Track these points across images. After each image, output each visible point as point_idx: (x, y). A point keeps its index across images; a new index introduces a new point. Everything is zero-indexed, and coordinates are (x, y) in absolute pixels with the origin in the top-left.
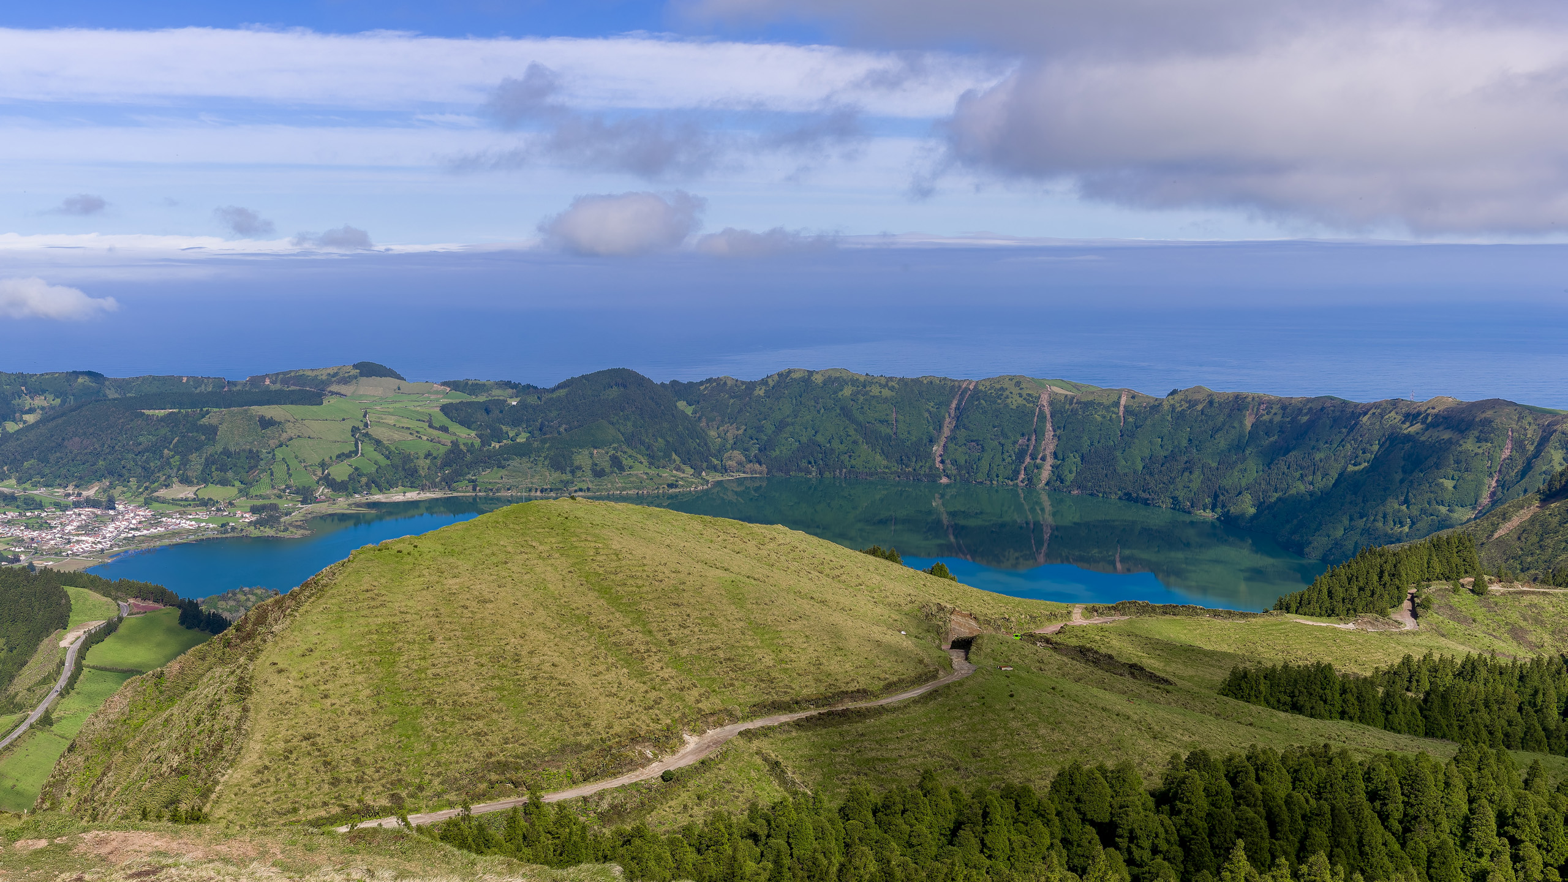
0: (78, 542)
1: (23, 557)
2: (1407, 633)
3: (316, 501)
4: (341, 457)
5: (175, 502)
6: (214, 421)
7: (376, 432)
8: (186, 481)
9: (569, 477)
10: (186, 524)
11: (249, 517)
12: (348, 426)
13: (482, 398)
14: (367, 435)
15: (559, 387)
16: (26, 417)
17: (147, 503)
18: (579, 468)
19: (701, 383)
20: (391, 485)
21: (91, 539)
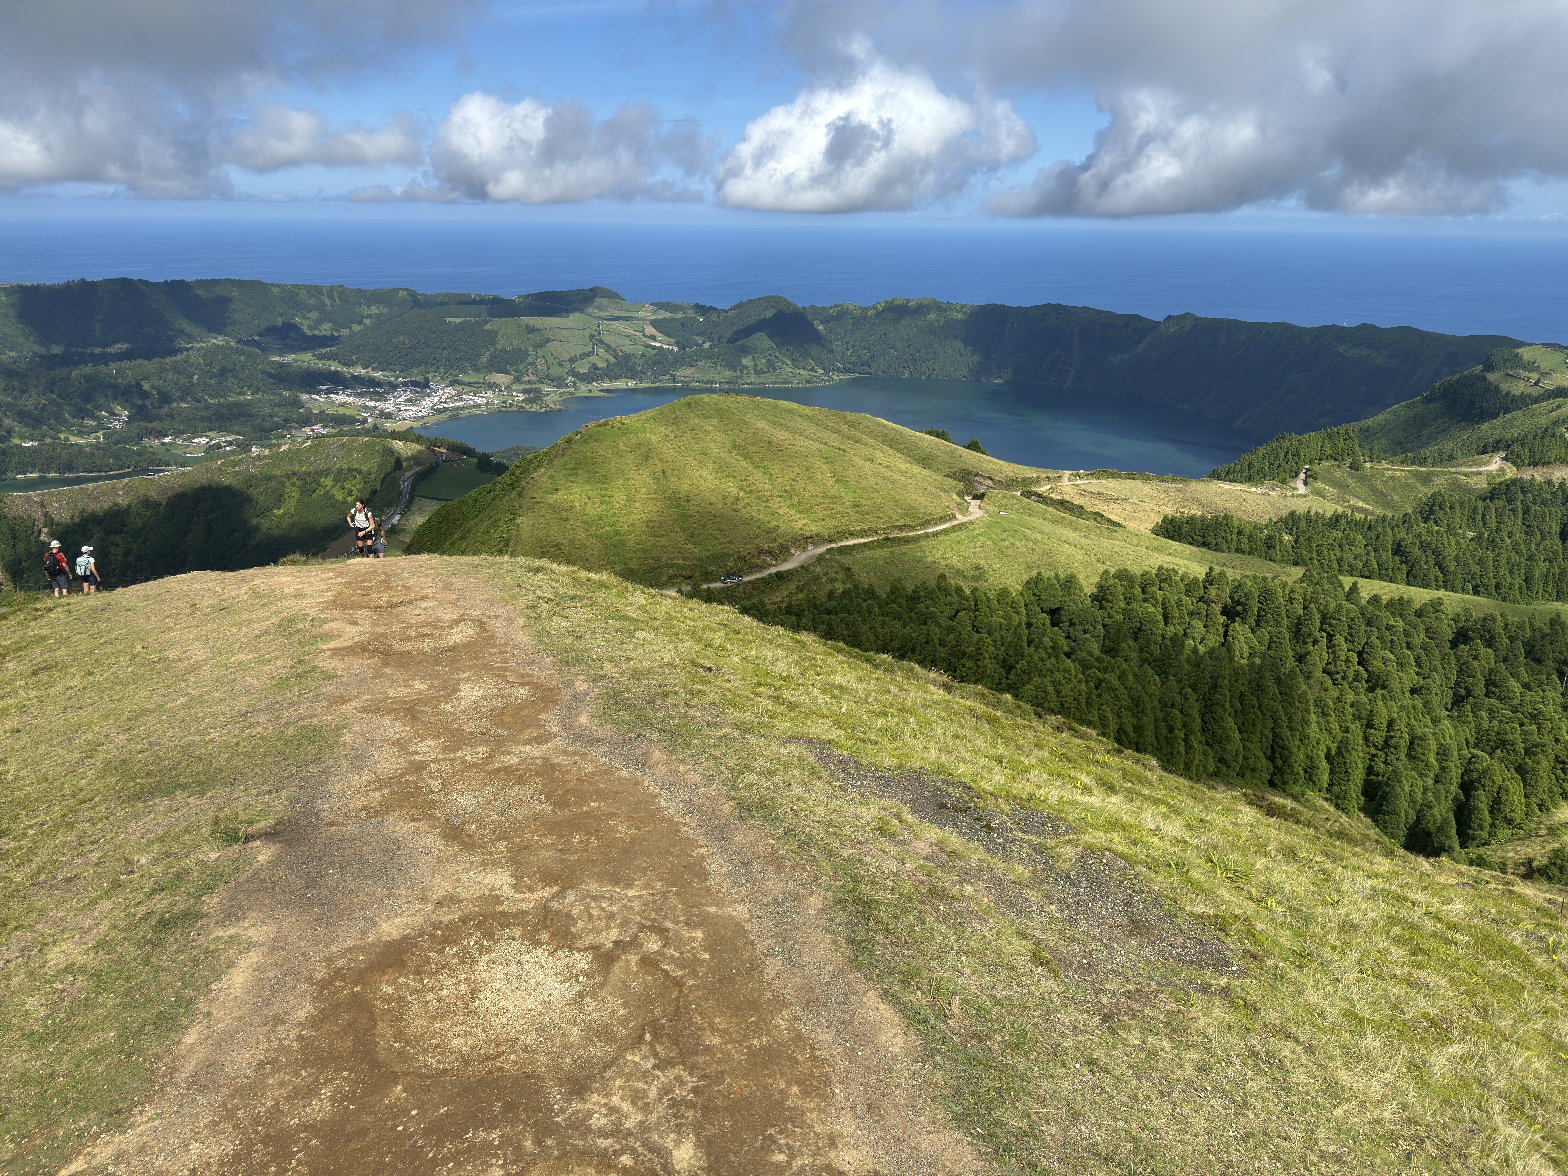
0: (406, 410)
1: (369, 420)
2: (1299, 496)
3: (566, 386)
4: (584, 356)
5: (470, 384)
6: (494, 328)
7: (606, 339)
8: (477, 370)
9: (739, 373)
10: (481, 401)
11: (521, 397)
12: (587, 333)
13: (679, 315)
14: (601, 341)
15: (732, 309)
16: (365, 321)
17: (451, 384)
18: (746, 367)
19: (831, 308)
20: (617, 378)
21: (415, 409)
